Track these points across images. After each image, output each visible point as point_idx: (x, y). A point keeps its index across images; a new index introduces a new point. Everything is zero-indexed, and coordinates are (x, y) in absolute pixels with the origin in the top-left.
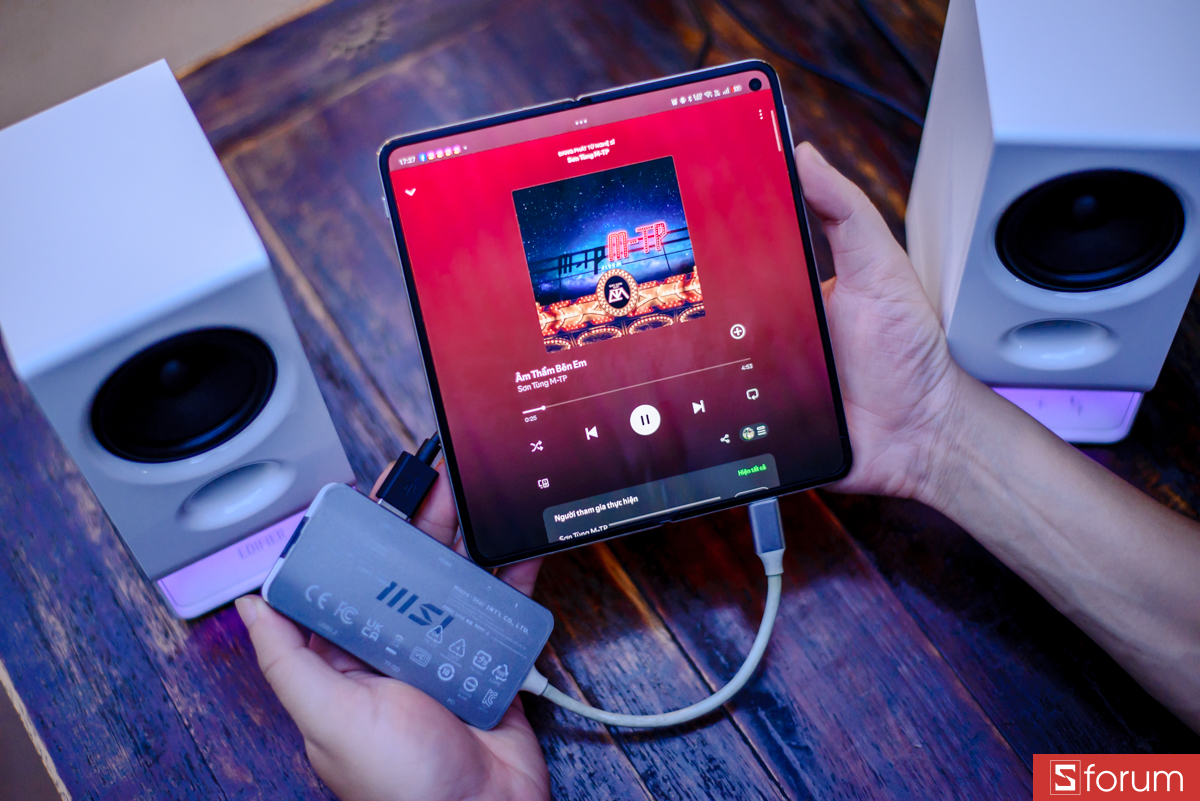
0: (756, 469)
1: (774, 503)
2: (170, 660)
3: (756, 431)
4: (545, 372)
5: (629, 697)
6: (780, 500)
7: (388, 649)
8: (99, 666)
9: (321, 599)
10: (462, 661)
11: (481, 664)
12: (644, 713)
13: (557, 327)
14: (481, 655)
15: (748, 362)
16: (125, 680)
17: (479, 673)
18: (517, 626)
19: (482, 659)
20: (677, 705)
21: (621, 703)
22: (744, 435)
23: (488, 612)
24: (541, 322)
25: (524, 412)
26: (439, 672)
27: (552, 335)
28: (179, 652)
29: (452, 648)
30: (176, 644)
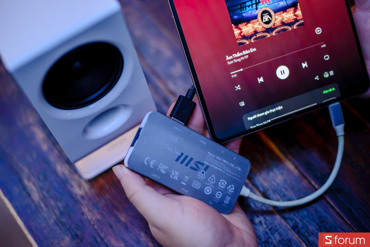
0: (330, 90)
1: (339, 104)
2: (82, 197)
3: (329, 74)
4: (239, 55)
5: (282, 194)
6: (341, 103)
7: (182, 183)
8: (52, 202)
9: (152, 163)
10: (214, 185)
11: (222, 186)
12: (289, 200)
13: (242, 34)
14: (222, 182)
15: (324, 44)
16: (64, 207)
17: (222, 190)
18: (236, 168)
19: (223, 183)
20: (302, 195)
21: (279, 197)
22: (325, 76)
23: (223, 163)
24: (235, 33)
25: (231, 73)
26: (205, 191)
27: (240, 38)
28: (86, 193)
29: (210, 180)
30: (84, 190)
